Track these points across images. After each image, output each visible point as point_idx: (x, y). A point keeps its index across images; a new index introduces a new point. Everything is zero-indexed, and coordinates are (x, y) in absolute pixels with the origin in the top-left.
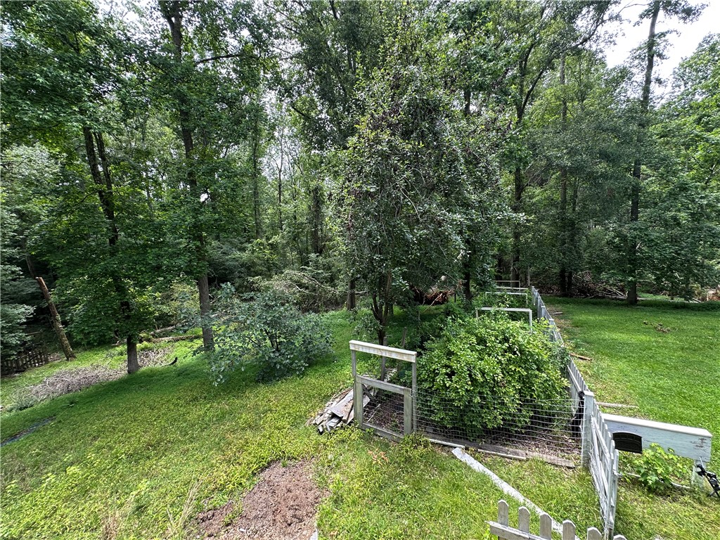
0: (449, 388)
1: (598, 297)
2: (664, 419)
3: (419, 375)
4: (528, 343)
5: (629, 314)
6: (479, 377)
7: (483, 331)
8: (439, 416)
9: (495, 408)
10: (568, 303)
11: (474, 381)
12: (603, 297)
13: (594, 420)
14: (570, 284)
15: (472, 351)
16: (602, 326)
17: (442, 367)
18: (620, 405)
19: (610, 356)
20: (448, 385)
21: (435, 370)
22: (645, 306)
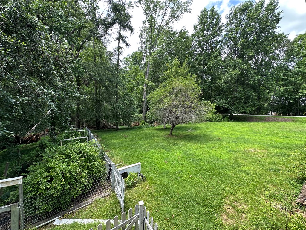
0: (49, 188)
1: (108, 128)
2: (130, 164)
3: (24, 190)
4: (90, 151)
5: (117, 133)
6: (69, 175)
7: (68, 151)
8: (43, 208)
9: (77, 187)
10: (99, 132)
11: (65, 178)
12: (110, 128)
13: (115, 172)
14: (99, 124)
15: (63, 163)
16: (111, 139)
17: (44, 178)
18: (119, 164)
19: (115, 148)
20: (49, 187)
21: (38, 182)
22: (120, 130)
